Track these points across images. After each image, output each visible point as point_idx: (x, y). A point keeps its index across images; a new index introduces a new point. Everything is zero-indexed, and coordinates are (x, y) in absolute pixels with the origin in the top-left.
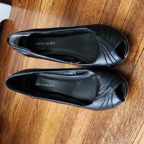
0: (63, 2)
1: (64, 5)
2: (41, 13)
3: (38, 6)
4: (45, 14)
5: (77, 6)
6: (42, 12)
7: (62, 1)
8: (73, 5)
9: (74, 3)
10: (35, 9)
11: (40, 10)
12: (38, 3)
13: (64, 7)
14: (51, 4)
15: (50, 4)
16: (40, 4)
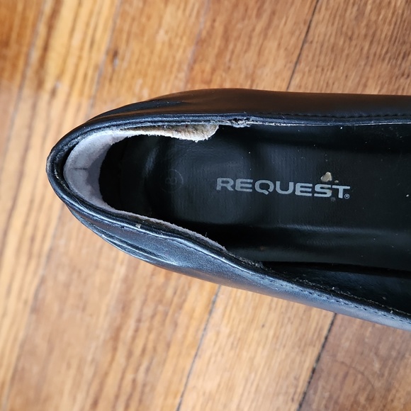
0: (171, 45)
1: (174, 57)
2: (45, 96)
3: (27, 64)
4: (67, 103)
5: (255, 66)
6: (54, 93)
7: (163, 43)
8: (230, 60)
9: (233, 52)
10: (12, 77)
11: (40, 84)
12: (24, 49)
13: (175, 70)
14: (100, 56)
15: (94, 55)
16: (35, 55)
